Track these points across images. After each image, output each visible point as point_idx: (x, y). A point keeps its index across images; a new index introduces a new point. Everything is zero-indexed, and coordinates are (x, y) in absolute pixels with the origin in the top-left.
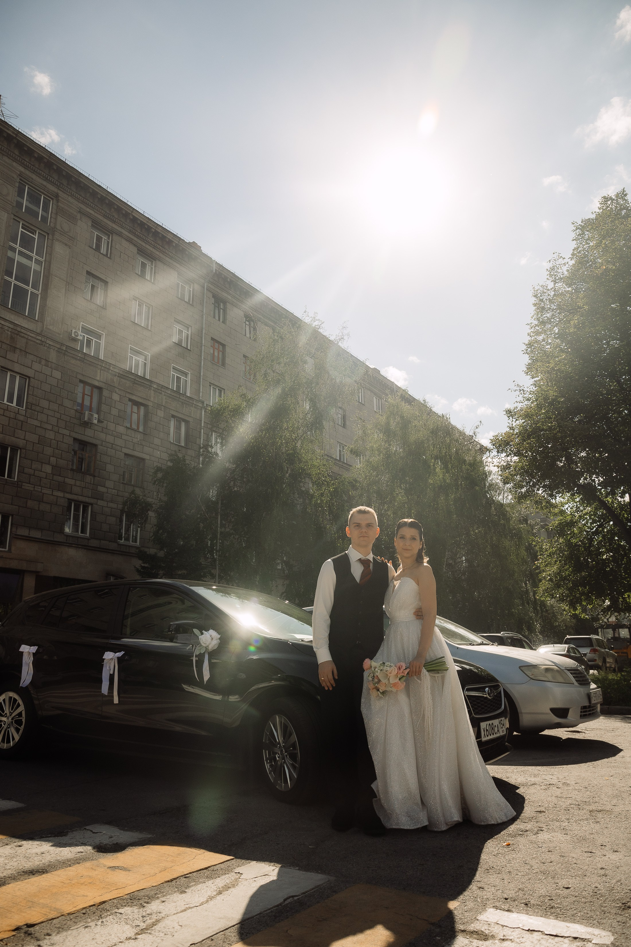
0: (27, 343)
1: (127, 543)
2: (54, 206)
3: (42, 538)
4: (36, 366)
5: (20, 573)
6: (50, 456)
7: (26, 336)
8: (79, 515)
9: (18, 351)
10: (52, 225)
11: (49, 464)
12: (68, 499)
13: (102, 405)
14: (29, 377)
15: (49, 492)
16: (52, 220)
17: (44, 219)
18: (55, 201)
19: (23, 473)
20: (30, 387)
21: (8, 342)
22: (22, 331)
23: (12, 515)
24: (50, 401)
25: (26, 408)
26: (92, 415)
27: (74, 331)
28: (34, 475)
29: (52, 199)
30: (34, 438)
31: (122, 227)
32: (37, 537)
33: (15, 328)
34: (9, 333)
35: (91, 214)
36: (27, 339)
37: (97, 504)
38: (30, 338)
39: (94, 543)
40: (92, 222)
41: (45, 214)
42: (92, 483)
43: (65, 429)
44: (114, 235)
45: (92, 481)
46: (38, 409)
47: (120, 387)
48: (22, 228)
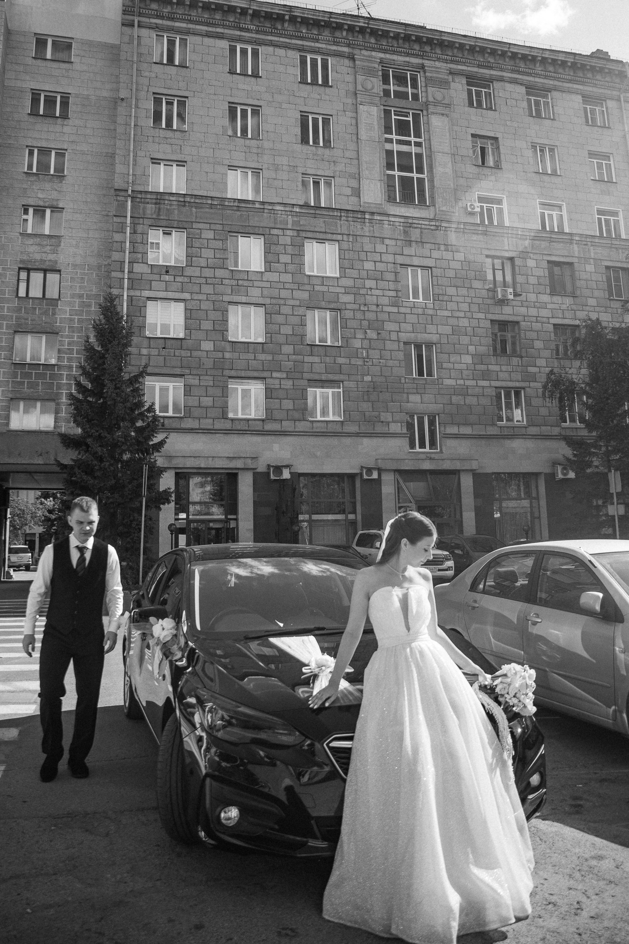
0: (421, 232)
1: (573, 425)
2: (423, 79)
3: (474, 433)
4: (436, 254)
5: (456, 472)
6: (468, 345)
7: (420, 226)
8: (511, 403)
9: (414, 244)
10: (424, 99)
11: (468, 354)
12: (496, 387)
13: (517, 276)
14: (431, 268)
15: (473, 383)
16: (424, 94)
17: (415, 97)
18: (422, 73)
19: (442, 368)
20: (434, 278)
21: (402, 238)
22: (414, 221)
23: (438, 414)
24: (457, 287)
25: (434, 300)
26: (506, 291)
27: (469, 204)
28: (454, 369)
29: (419, 72)
30: (448, 330)
31: (502, 70)
32: (468, 433)
33: (406, 220)
34: (402, 228)
35: (463, 70)
36: (421, 228)
37: (529, 387)
38: (423, 226)
39: (533, 430)
40: (467, 78)
41: (415, 91)
42: (520, 364)
43: (479, 312)
44: (494, 82)
45: (520, 362)
46: (446, 298)
47: (533, 251)
48: (395, 115)
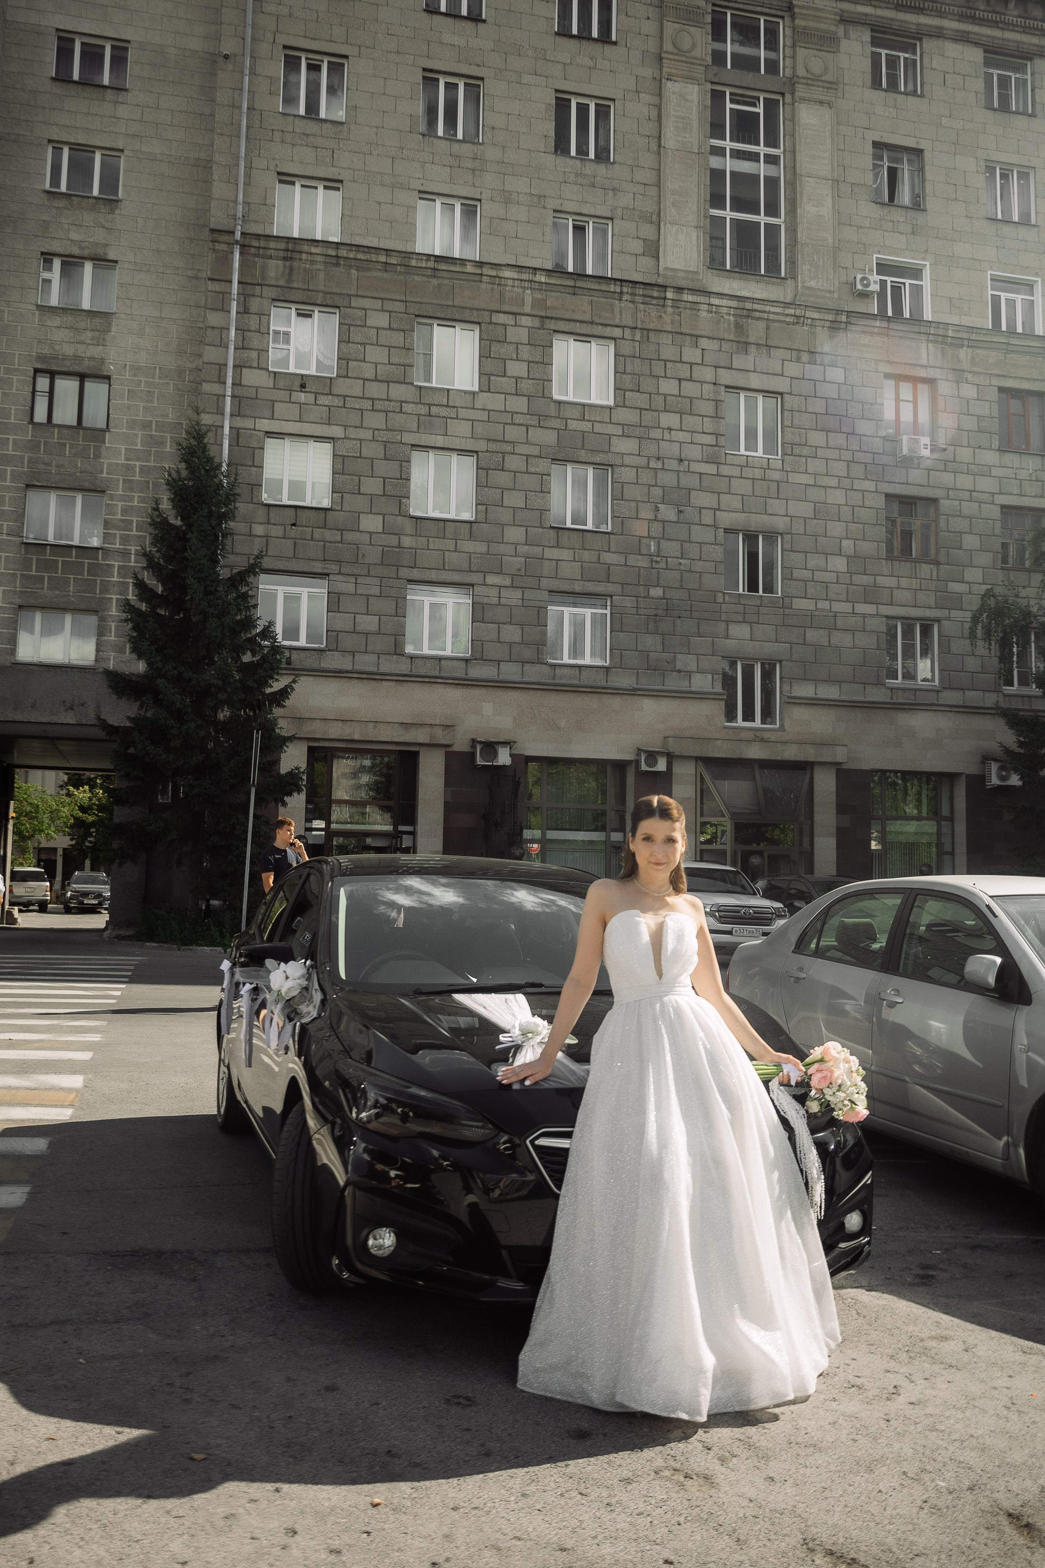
0: (768, 328)
1: (1025, 691)
2: (789, 32)
3: (844, 698)
4: (792, 369)
5: (803, 767)
6: (841, 539)
7: (765, 316)
8: (913, 646)
9: (752, 349)
10: (788, 73)
11: (840, 555)
12: (887, 617)
13: (940, 414)
14: (781, 394)
15: (846, 607)
16: (788, 61)
17: (772, 67)
18: (787, 20)
19: (791, 579)
20: (786, 413)
21: (732, 337)
22: (756, 307)
23: (781, 662)
24: (827, 431)
25: (784, 454)
26: (917, 441)
27: (859, 277)
28: (813, 581)
29: (782, 17)
30: (804, 509)
31: (941, 15)
32: (832, 697)
33: (741, 305)
34: (732, 318)
35: (866, 15)
36: (768, 320)
37: (948, 618)
38: (772, 316)
39: (951, 697)
40: (872, 31)
41: (772, 55)
42: (935, 577)
43: (866, 479)
44: (924, 40)
45: (935, 573)
46: (805, 451)
47: (975, 369)
48: (732, 101)
